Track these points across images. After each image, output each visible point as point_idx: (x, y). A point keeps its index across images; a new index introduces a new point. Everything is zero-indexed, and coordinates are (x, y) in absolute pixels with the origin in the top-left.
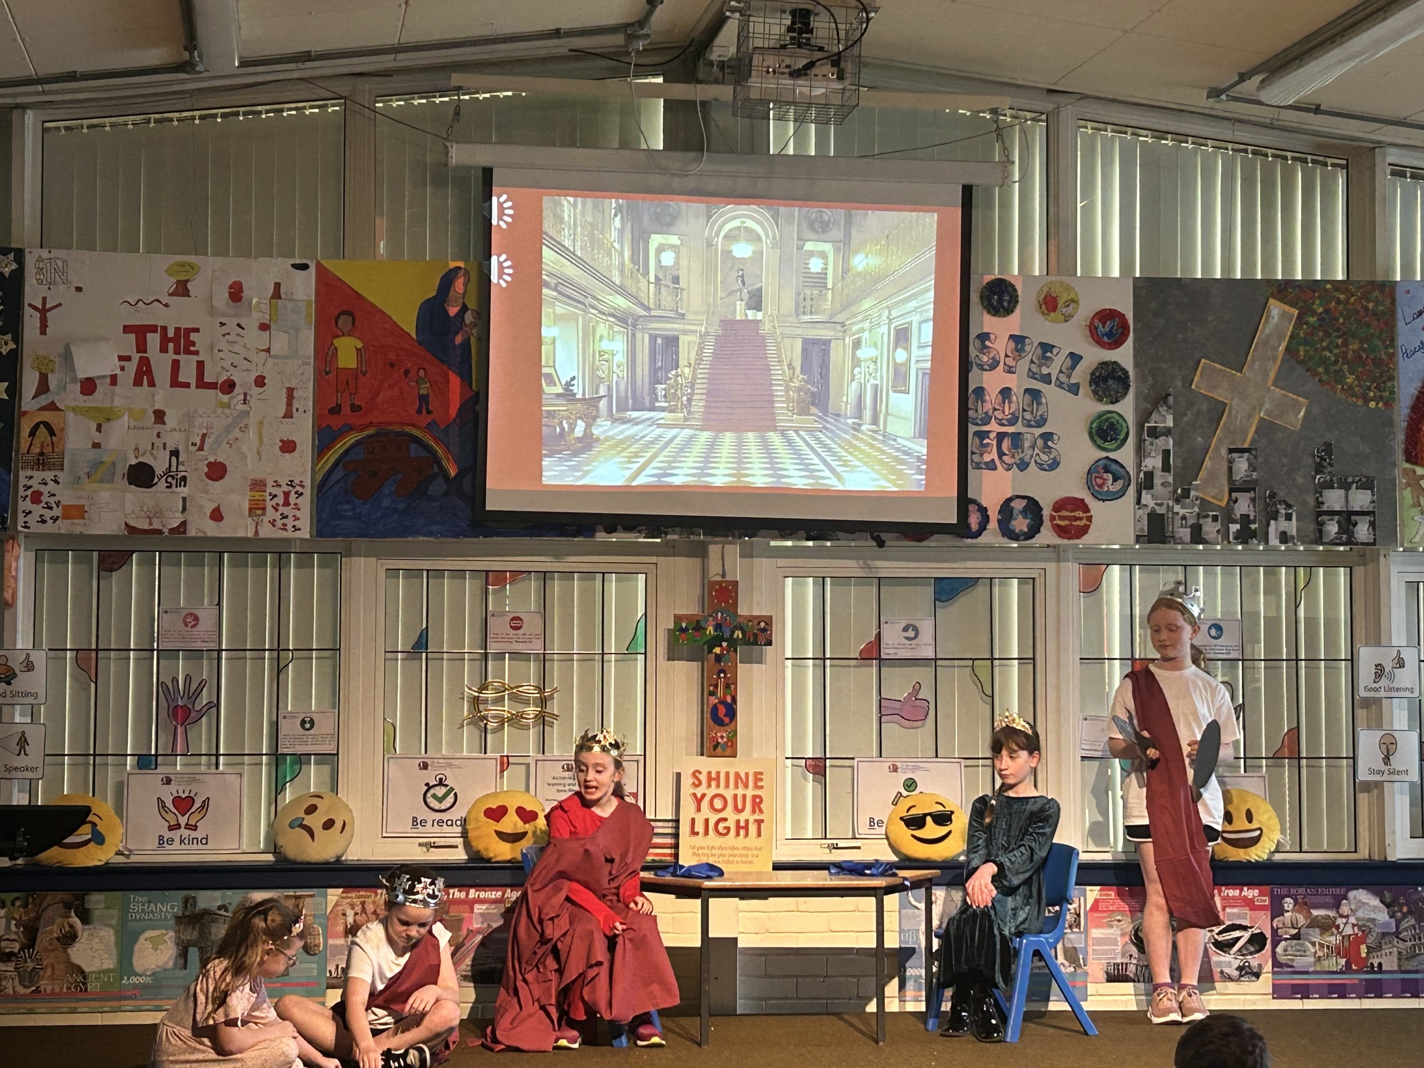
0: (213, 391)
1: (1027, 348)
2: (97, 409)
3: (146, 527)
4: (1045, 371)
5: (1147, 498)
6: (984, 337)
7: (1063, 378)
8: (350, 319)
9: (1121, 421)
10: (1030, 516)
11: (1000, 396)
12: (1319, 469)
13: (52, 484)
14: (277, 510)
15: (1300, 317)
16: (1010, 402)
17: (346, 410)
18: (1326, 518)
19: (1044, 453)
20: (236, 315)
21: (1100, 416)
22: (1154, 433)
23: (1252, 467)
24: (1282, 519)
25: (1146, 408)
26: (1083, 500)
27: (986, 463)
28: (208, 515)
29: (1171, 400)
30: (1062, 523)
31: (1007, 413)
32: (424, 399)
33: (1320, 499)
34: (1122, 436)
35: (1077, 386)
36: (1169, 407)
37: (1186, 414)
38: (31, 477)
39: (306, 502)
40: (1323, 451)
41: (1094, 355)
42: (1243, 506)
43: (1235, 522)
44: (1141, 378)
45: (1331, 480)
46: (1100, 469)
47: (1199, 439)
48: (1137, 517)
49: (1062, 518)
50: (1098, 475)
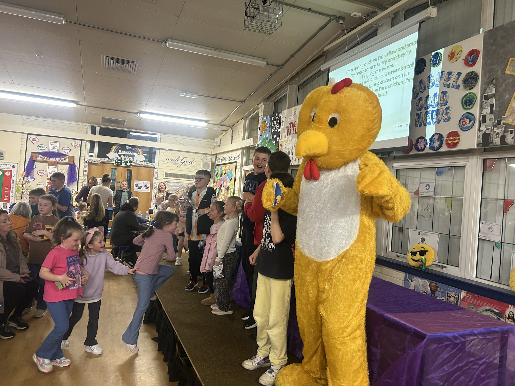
4: (448, 83)
5: (483, 128)
6: (430, 76)
7: (454, 84)
9: (474, 96)
10: (440, 141)
11: (434, 97)
19: (446, 115)
21: (466, 96)
22: (487, 98)
25: (485, 88)
26: (457, 132)
27: (428, 123)
29: (494, 81)
30: (450, 142)
31: (435, 102)
35: (459, 85)
36: (494, 85)
37: (502, 86)
41: (466, 71)
44: (484, 74)
46: (464, 118)
47: (507, 96)
48: (479, 136)
49: (450, 140)
50: (463, 120)
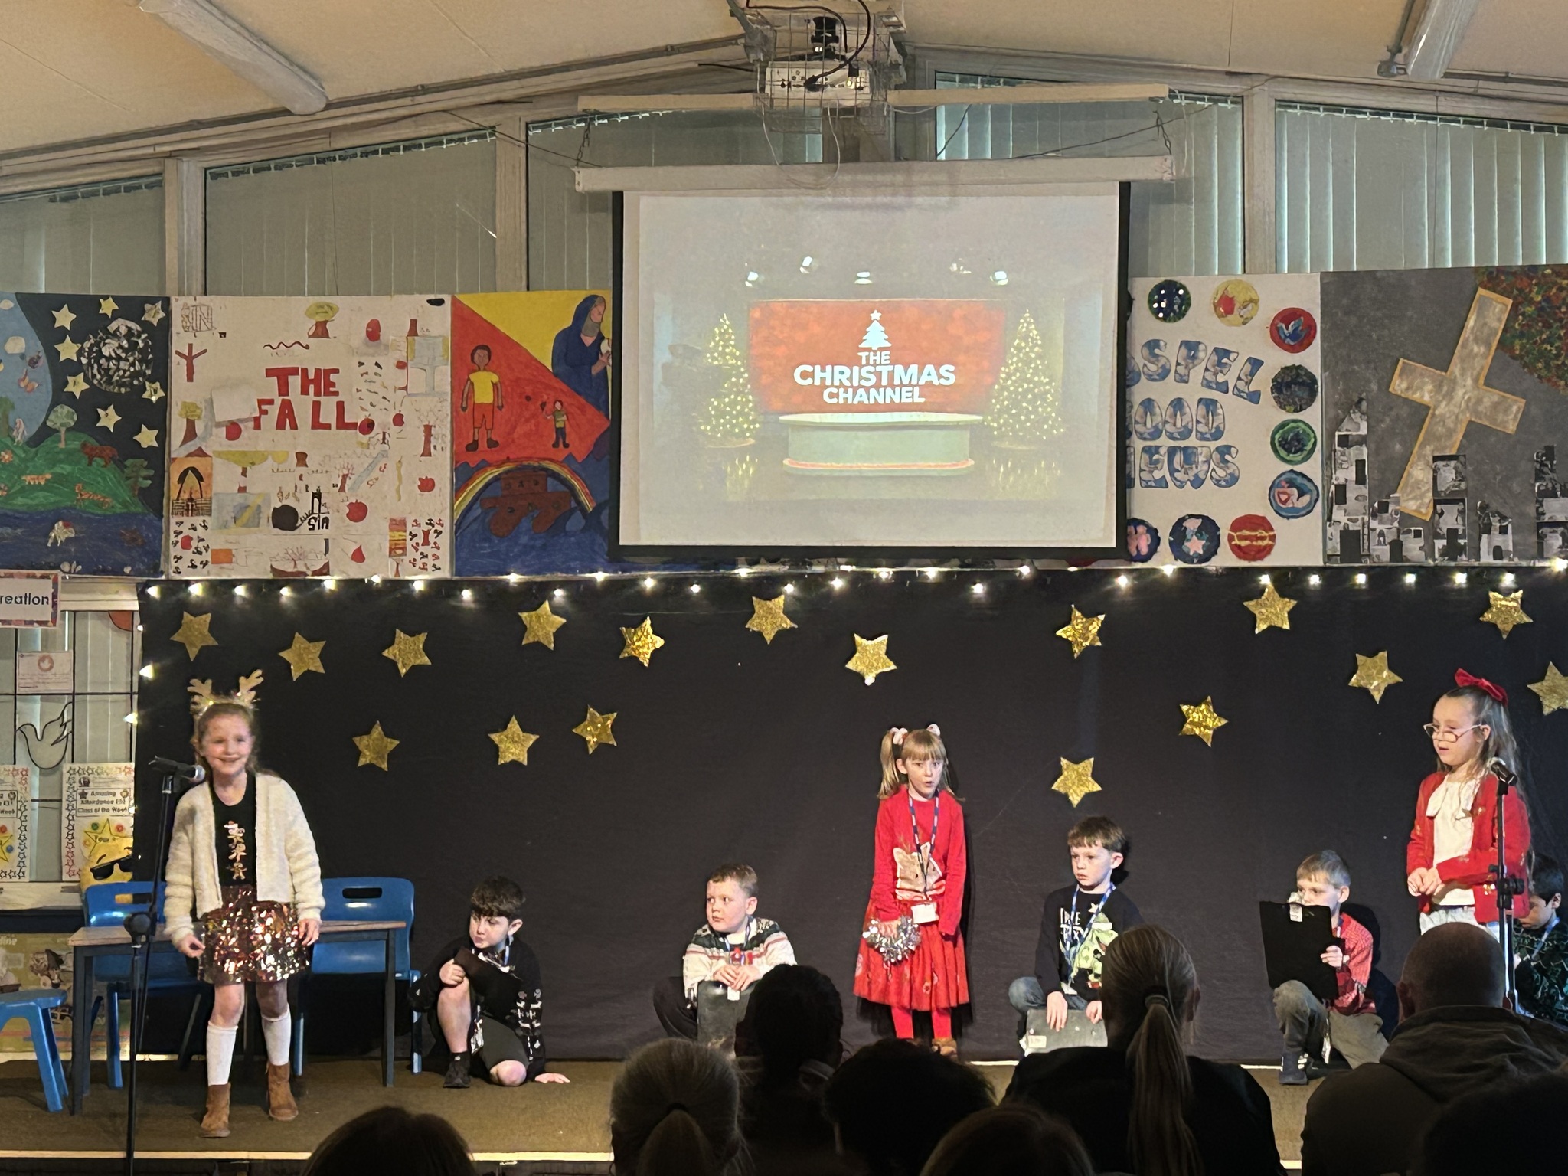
0: (353, 431)
1: (1201, 355)
2: (244, 454)
3: (290, 570)
4: (1221, 378)
5: (1338, 514)
6: (1153, 345)
7: (1241, 385)
8: (486, 352)
9: (1307, 430)
10: (1206, 536)
11: (1171, 409)
12: (1539, 476)
13: (200, 529)
14: (417, 550)
15: (1515, 307)
16: (1181, 416)
17: (483, 445)
18: (1546, 530)
19: (1221, 468)
20: (373, 355)
21: (1283, 425)
22: (1345, 441)
23: (1461, 476)
24: (1495, 533)
25: (1338, 415)
26: (1264, 519)
27: (1155, 481)
28: (350, 554)
29: (1364, 404)
30: (1244, 543)
31: (1179, 424)
32: (561, 432)
33: (1540, 510)
34: (1308, 447)
35: (1258, 393)
36: (1363, 413)
37: (1382, 421)
38: (180, 523)
39: (445, 541)
40: (1543, 455)
41: (1277, 359)
42: (1451, 519)
43: (1439, 536)
44: (1331, 382)
45: (1554, 487)
46: (1283, 483)
47: (1398, 447)
48: (1329, 534)
49: (1241, 538)
50: (1281, 490)
